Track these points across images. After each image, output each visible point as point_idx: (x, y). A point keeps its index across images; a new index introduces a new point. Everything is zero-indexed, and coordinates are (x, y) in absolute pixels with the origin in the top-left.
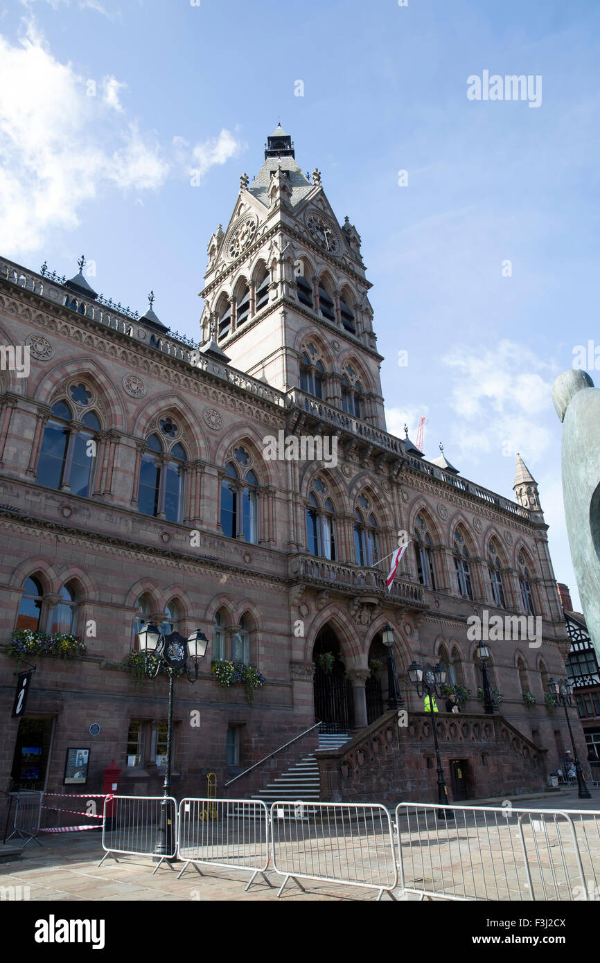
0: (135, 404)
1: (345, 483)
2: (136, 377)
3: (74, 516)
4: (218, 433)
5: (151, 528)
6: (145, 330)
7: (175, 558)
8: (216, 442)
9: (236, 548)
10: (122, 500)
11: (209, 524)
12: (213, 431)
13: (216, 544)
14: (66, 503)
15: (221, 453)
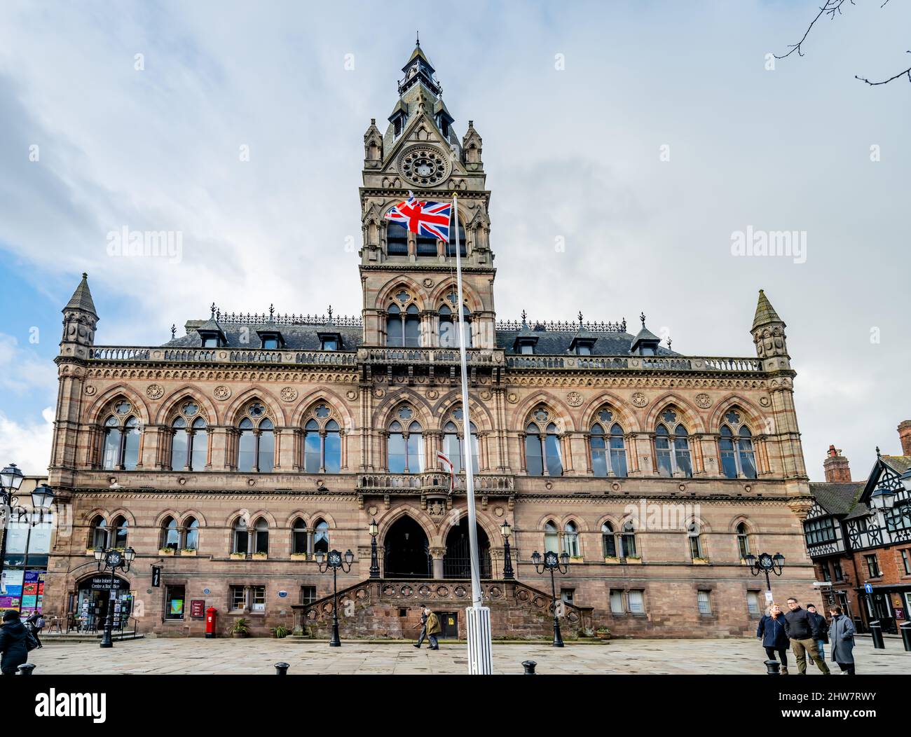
0: (223, 404)
1: (429, 406)
2: (222, 387)
3: (187, 483)
4: (293, 403)
5: (241, 479)
6: (225, 351)
7: (258, 494)
8: (292, 410)
9: (310, 479)
10: (218, 466)
11: (285, 467)
12: (288, 403)
13: (292, 479)
14: (181, 477)
15: (297, 417)
